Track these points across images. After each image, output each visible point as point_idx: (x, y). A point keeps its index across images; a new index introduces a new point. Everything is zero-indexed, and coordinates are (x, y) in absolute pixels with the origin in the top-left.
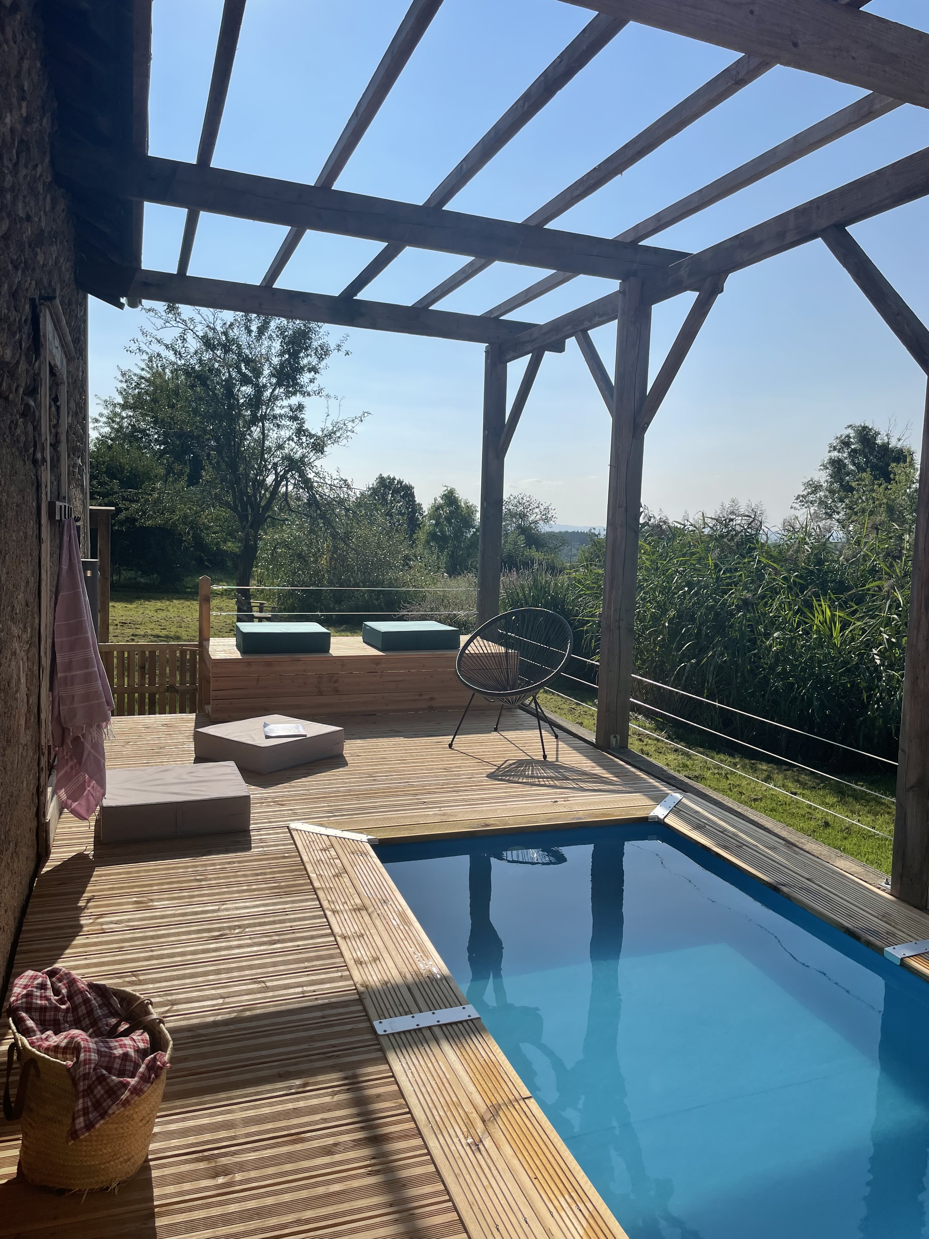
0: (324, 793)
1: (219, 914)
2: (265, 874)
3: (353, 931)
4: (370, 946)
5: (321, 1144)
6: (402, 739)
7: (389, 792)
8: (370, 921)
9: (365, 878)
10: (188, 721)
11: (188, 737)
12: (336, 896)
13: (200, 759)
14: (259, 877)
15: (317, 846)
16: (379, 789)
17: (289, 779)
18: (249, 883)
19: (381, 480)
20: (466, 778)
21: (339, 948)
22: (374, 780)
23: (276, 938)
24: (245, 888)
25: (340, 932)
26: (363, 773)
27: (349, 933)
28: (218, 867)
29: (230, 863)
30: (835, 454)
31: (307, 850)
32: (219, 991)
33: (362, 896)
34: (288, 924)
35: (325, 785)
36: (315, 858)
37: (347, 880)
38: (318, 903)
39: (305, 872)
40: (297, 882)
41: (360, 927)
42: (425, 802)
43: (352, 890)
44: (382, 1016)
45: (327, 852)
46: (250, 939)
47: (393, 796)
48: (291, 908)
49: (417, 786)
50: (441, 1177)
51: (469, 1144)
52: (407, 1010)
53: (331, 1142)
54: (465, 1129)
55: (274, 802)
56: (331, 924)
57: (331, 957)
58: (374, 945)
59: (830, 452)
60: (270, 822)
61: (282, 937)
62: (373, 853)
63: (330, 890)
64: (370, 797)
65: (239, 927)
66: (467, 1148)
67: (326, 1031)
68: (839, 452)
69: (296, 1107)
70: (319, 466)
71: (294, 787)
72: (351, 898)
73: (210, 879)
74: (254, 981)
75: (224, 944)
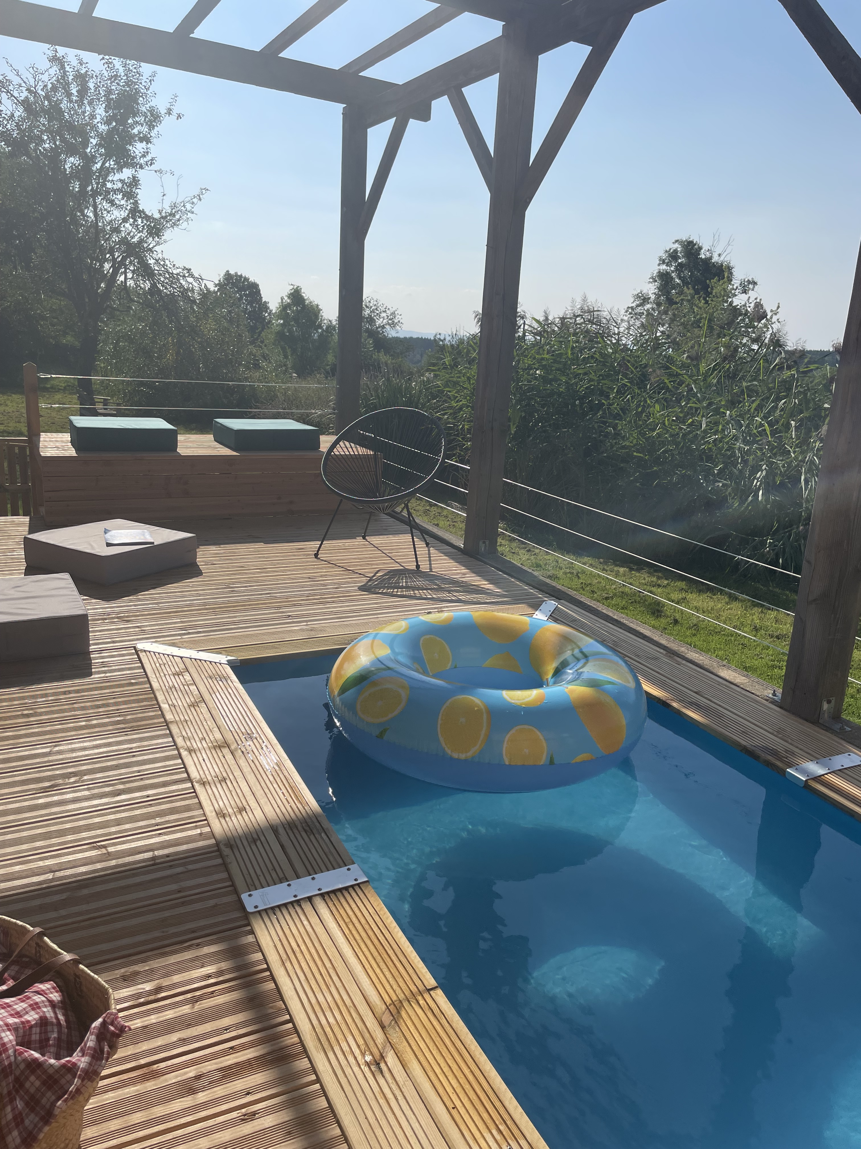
0: (178, 607)
1: (51, 758)
2: (107, 705)
3: (213, 774)
4: (234, 793)
5: (179, 1079)
6: (262, 545)
7: (249, 605)
8: (233, 762)
9: (225, 708)
10: (19, 524)
11: (18, 543)
12: (193, 731)
13: (31, 570)
14: (101, 710)
15: (168, 669)
16: (237, 602)
17: (135, 591)
18: (88, 718)
19: (228, 276)
20: (333, 588)
21: (197, 796)
22: (232, 591)
23: (121, 787)
24: (84, 723)
25: (198, 777)
26: (219, 584)
27: (209, 778)
28: (50, 698)
29: (65, 693)
30: (664, 267)
31: (158, 675)
32: (48, 862)
33: (222, 729)
34: (136, 769)
35: (177, 597)
36: (167, 684)
37: (204, 709)
38: (171, 739)
39: (155, 702)
40: (146, 715)
41: (222, 770)
42: (289, 616)
43: (211, 723)
44: (251, 887)
45: (181, 677)
46: (88, 789)
47: (254, 609)
48: (139, 747)
49: (280, 598)
50: (335, 1116)
51: (368, 1064)
52: (281, 875)
53: (192, 1074)
54: (361, 1042)
55: (118, 618)
56: (187, 767)
57: (188, 808)
58: (239, 791)
59: (659, 265)
60: (114, 642)
61: (128, 786)
62: (234, 677)
63: (185, 724)
64: (229, 611)
65: (74, 774)
66: (366, 1069)
67: (182, 910)
68: (667, 265)
69: (146, 1023)
70: (159, 251)
71: (139, 600)
72: (209, 733)
73: (41, 714)
74: (93, 846)
75: (56, 798)
